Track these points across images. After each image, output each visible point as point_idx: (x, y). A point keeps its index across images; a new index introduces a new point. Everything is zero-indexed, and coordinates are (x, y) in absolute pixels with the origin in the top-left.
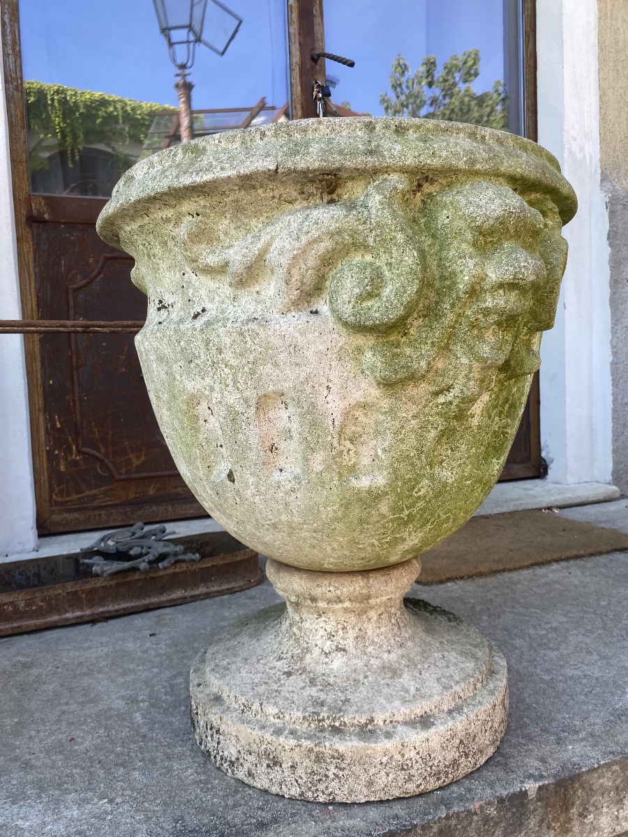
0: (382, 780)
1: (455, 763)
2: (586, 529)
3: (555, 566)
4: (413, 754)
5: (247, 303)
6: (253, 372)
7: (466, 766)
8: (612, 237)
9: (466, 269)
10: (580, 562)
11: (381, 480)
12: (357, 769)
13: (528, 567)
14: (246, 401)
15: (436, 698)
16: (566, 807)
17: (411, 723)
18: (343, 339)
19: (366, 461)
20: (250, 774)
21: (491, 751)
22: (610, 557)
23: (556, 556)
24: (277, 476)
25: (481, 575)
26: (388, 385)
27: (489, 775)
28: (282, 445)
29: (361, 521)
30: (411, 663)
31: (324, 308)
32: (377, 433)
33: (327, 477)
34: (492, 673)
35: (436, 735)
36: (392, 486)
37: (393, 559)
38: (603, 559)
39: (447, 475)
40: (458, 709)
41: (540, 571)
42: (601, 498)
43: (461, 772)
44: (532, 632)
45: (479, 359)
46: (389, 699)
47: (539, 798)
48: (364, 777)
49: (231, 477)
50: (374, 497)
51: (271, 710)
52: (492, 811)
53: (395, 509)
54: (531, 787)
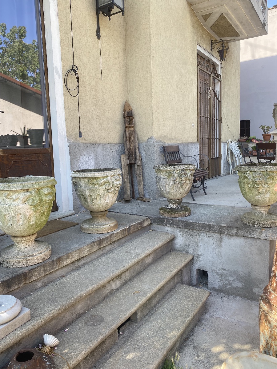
0: (35, 262)
1: (45, 258)
2: (66, 223)
3: (59, 231)
4: (39, 257)
5: (15, 203)
6: (16, 211)
7: (46, 258)
8: (70, 154)
9: (44, 199)
10: (64, 230)
11: (34, 223)
12: (32, 261)
13: (54, 232)
14: (15, 215)
15: (42, 250)
16: (60, 261)
17: (39, 254)
18: (29, 207)
19: (32, 220)
20: (16, 266)
21: (49, 256)
22: (70, 228)
23: (60, 229)
24: (19, 224)
25: (44, 236)
26: (35, 211)
27: (49, 259)
28: (20, 220)
29: (31, 228)
30: (37, 248)
31: (27, 203)
32: (33, 217)
33: (27, 223)
34: (49, 247)
35: (42, 255)
36: (35, 223)
37: (34, 233)
38: (68, 229)
39: (42, 221)
40: (45, 251)
41: (56, 233)
42: (71, 214)
43: (46, 259)
44: (55, 243)
45: (46, 207)
46: (35, 252)
47: (56, 260)
48: (33, 261)
49: (11, 225)
50: (33, 225)
51: (18, 257)
52: (50, 263)
53: (35, 226)
54: (55, 259)
